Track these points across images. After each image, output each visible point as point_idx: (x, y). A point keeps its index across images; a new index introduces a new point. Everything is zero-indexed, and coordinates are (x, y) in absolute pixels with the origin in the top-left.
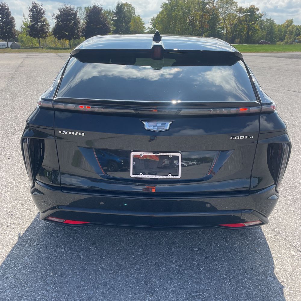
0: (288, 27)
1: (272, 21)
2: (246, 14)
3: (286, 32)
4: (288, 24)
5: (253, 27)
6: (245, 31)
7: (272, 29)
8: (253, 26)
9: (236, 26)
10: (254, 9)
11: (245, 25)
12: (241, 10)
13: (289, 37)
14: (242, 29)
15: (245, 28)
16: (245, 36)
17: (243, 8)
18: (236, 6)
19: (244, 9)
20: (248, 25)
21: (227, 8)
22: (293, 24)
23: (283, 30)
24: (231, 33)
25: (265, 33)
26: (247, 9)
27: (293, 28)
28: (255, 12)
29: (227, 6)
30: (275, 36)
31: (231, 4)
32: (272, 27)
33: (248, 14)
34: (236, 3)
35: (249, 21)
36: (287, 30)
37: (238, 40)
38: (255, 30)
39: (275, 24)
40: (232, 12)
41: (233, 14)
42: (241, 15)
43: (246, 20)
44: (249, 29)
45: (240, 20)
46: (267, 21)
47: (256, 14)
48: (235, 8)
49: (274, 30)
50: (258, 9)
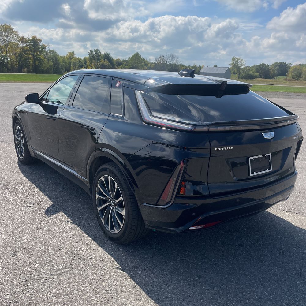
0: (71, 59)
1: (55, 52)
2: (29, 44)
3: (70, 64)
4: (70, 56)
5: (39, 58)
6: (31, 61)
7: (56, 60)
8: (39, 56)
9: (20, 55)
10: (37, 39)
11: (29, 54)
12: (23, 40)
13: (74, 68)
14: (27, 59)
15: (31, 57)
16: (33, 65)
17: (24, 37)
18: (17, 36)
19: (25, 39)
20: (33, 55)
21: (7, 36)
22: (75, 56)
23: (67, 61)
24: (16, 62)
25: (51, 63)
26: (29, 39)
27: (75, 60)
28: (39, 43)
29: (7, 34)
30: (61, 67)
31: (11, 33)
32: (56, 58)
33: (32, 44)
34: (17, 32)
35: (34, 51)
36: (71, 62)
37: (25, 69)
38: (41, 61)
39: (58, 55)
40: (14, 41)
41: (15, 42)
42: (24, 45)
43: (31, 50)
44: (35, 59)
45: (24, 50)
46: (50, 52)
47: (39, 45)
48: (16, 37)
49: (59, 61)
50: (40, 41)
